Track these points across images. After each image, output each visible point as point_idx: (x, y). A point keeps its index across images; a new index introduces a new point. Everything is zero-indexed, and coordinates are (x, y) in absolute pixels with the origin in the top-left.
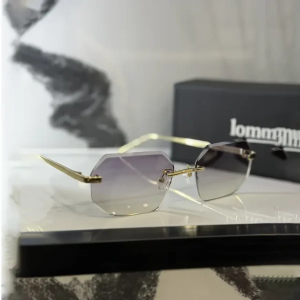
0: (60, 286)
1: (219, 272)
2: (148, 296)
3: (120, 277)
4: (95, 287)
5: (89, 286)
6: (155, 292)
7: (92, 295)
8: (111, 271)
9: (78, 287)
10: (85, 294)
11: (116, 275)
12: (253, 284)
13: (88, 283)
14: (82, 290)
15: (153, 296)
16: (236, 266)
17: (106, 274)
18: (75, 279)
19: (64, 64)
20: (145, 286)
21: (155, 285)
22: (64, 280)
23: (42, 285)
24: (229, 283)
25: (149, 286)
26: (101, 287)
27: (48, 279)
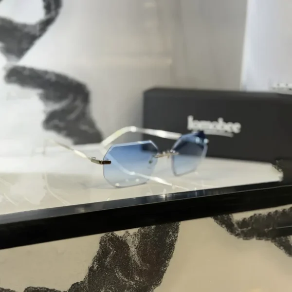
0: (117, 238)
1: (216, 219)
2: (172, 240)
3: (156, 228)
4: (140, 237)
5: (135, 237)
6: (177, 237)
7: (138, 242)
8: (150, 224)
9: (129, 238)
10: (133, 242)
11: (153, 227)
12: (236, 226)
13: (135, 234)
14: (132, 240)
15: (176, 240)
16: (226, 214)
17: (146, 227)
18: (127, 232)
19: (53, 78)
20: (171, 233)
21: (177, 232)
22: (120, 233)
23: (106, 238)
24: (222, 226)
25: (173, 233)
26: (144, 236)
27: (110, 233)
